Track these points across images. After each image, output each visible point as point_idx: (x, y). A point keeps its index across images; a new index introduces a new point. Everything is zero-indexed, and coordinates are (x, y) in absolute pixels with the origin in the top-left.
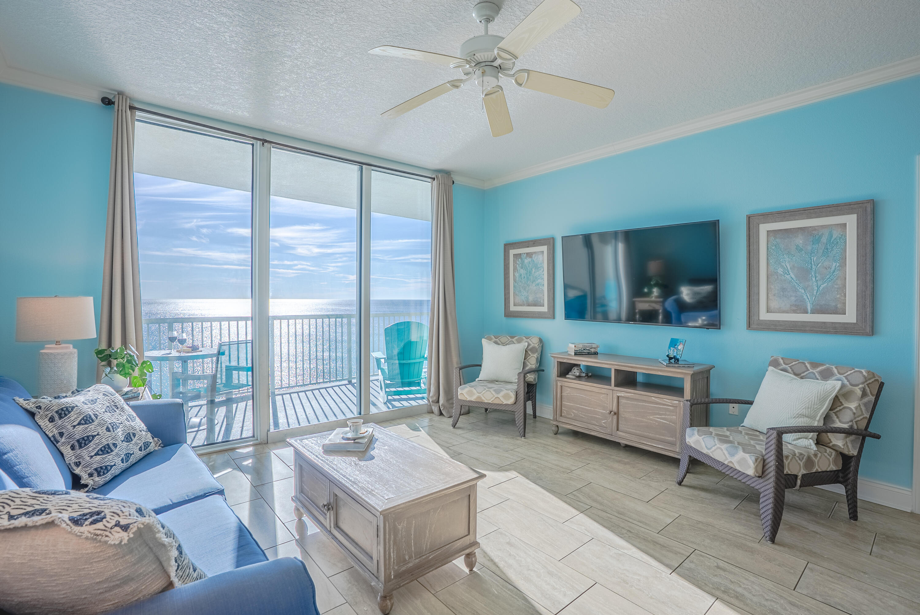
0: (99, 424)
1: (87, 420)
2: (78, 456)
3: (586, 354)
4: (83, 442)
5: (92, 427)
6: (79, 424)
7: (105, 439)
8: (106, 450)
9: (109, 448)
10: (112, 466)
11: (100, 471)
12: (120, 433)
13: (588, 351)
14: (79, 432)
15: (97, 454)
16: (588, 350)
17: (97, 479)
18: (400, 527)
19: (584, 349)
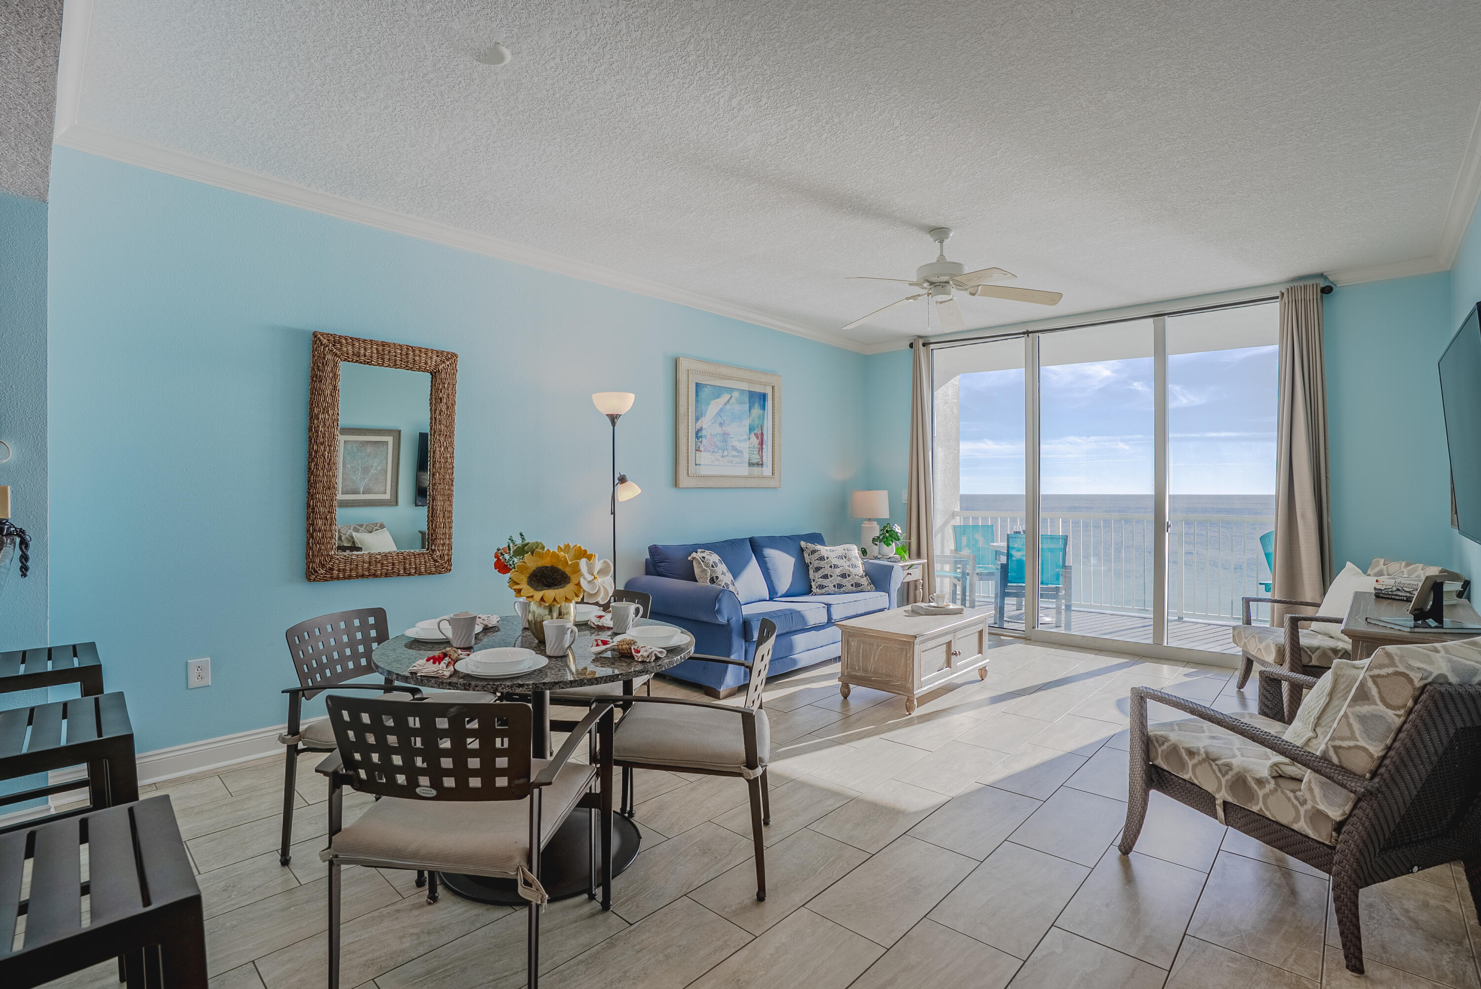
0: (827, 563)
1: (822, 558)
2: (815, 577)
3: (1403, 600)
4: (818, 569)
5: (823, 562)
6: (817, 559)
7: (827, 571)
8: (825, 577)
9: (827, 576)
10: (826, 587)
11: (821, 587)
12: (838, 571)
13: (1408, 595)
14: (816, 564)
15: (821, 578)
16: (1409, 592)
17: (818, 590)
18: (853, 644)
19: (1398, 590)
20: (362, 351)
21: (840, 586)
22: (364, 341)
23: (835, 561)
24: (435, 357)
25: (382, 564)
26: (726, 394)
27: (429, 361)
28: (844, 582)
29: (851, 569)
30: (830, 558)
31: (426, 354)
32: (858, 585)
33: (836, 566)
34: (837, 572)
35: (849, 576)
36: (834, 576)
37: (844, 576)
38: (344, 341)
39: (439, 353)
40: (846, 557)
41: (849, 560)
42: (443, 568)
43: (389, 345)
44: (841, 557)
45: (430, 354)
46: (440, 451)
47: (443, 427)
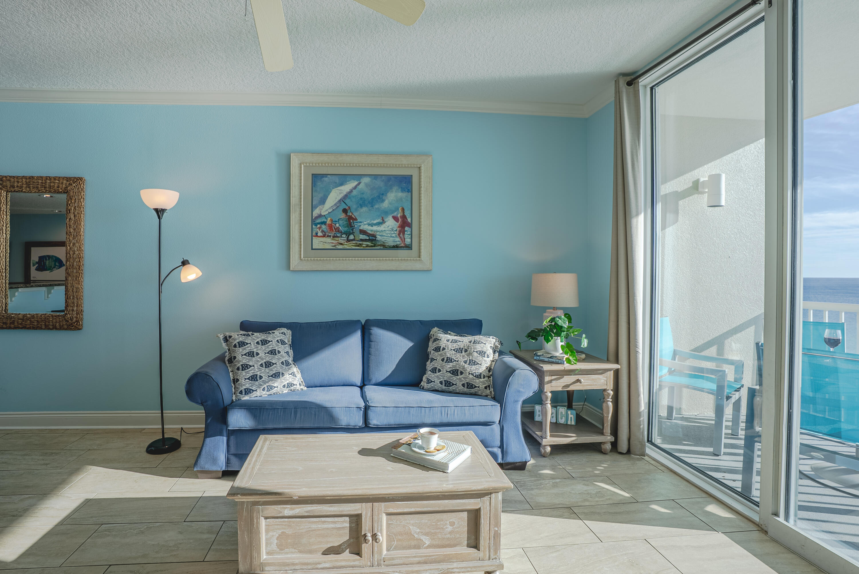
1: (437, 349)
2: (428, 368)
17: (425, 384)
20: (16, 184)
21: (448, 383)
22: (18, 177)
23: (449, 354)
24: (65, 182)
25: (31, 321)
26: (353, 181)
27: (61, 186)
28: (454, 379)
29: (466, 366)
30: (446, 350)
31: (58, 180)
32: (470, 386)
33: (449, 360)
34: (449, 366)
35: (462, 373)
36: (444, 371)
37: (455, 372)
38: (4, 179)
39: (68, 179)
40: (466, 351)
41: (470, 354)
42: (73, 327)
43: (33, 177)
44: (459, 350)
45: (61, 180)
46: (70, 246)
47: (72, 230)
